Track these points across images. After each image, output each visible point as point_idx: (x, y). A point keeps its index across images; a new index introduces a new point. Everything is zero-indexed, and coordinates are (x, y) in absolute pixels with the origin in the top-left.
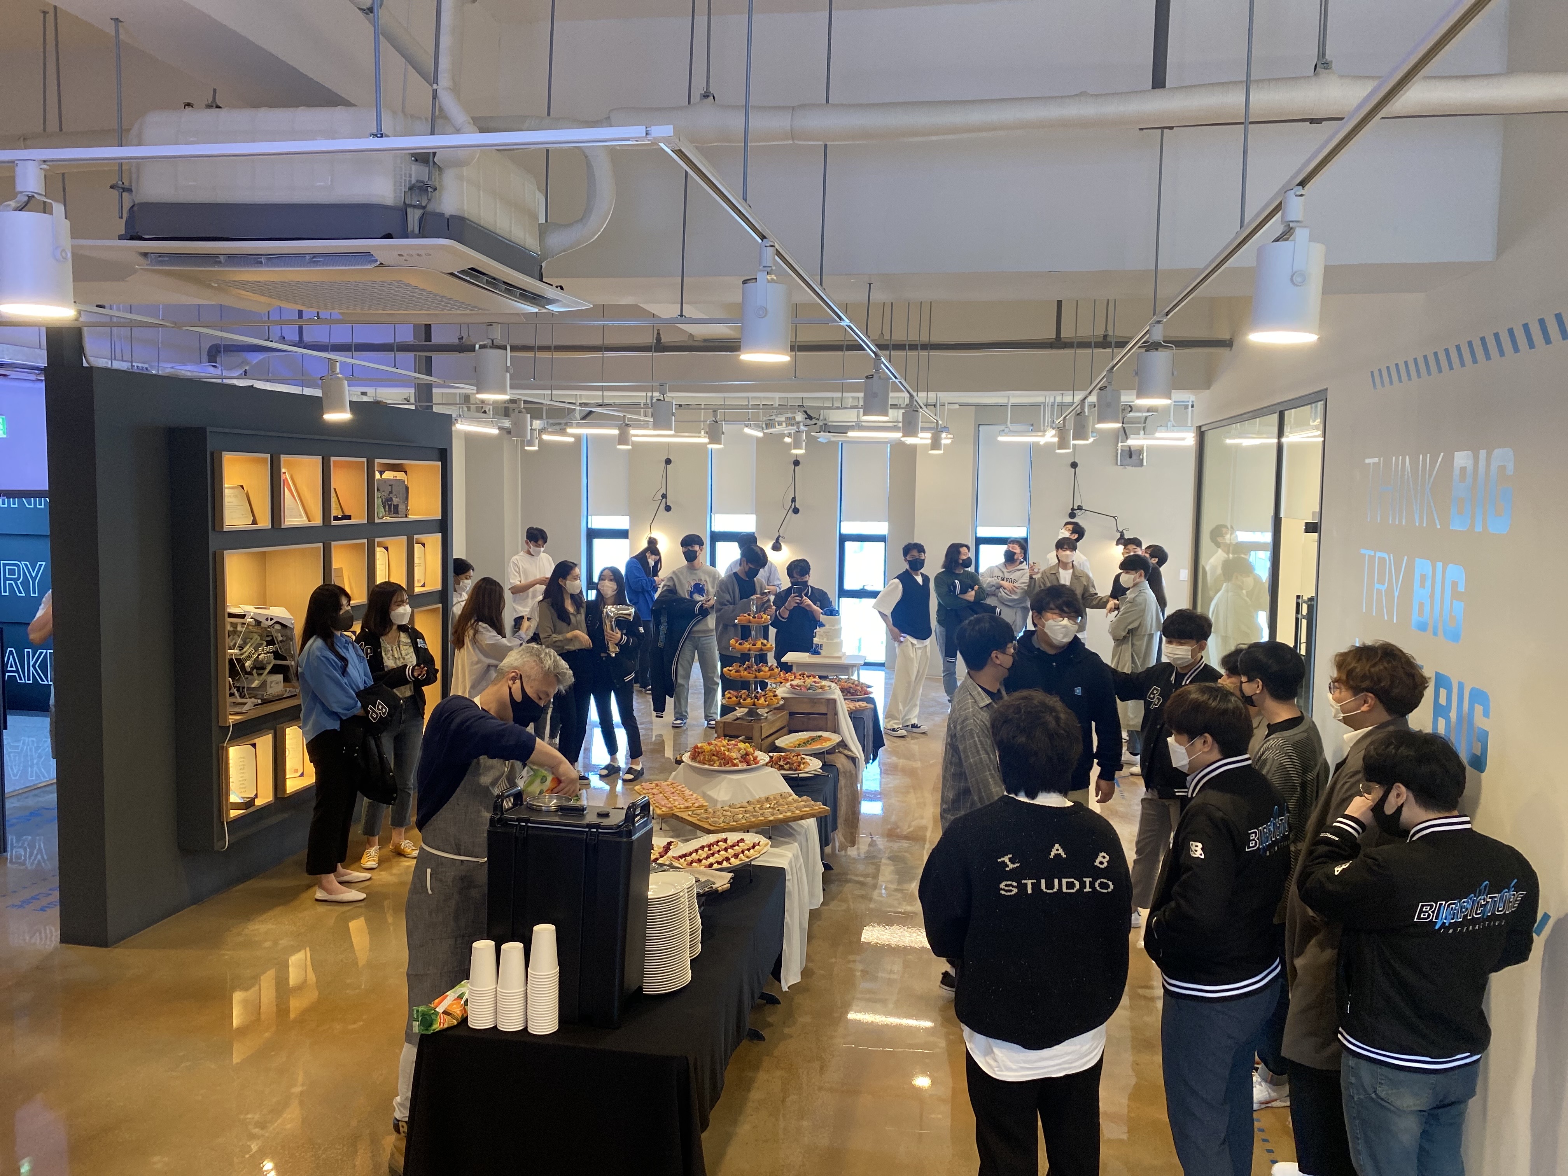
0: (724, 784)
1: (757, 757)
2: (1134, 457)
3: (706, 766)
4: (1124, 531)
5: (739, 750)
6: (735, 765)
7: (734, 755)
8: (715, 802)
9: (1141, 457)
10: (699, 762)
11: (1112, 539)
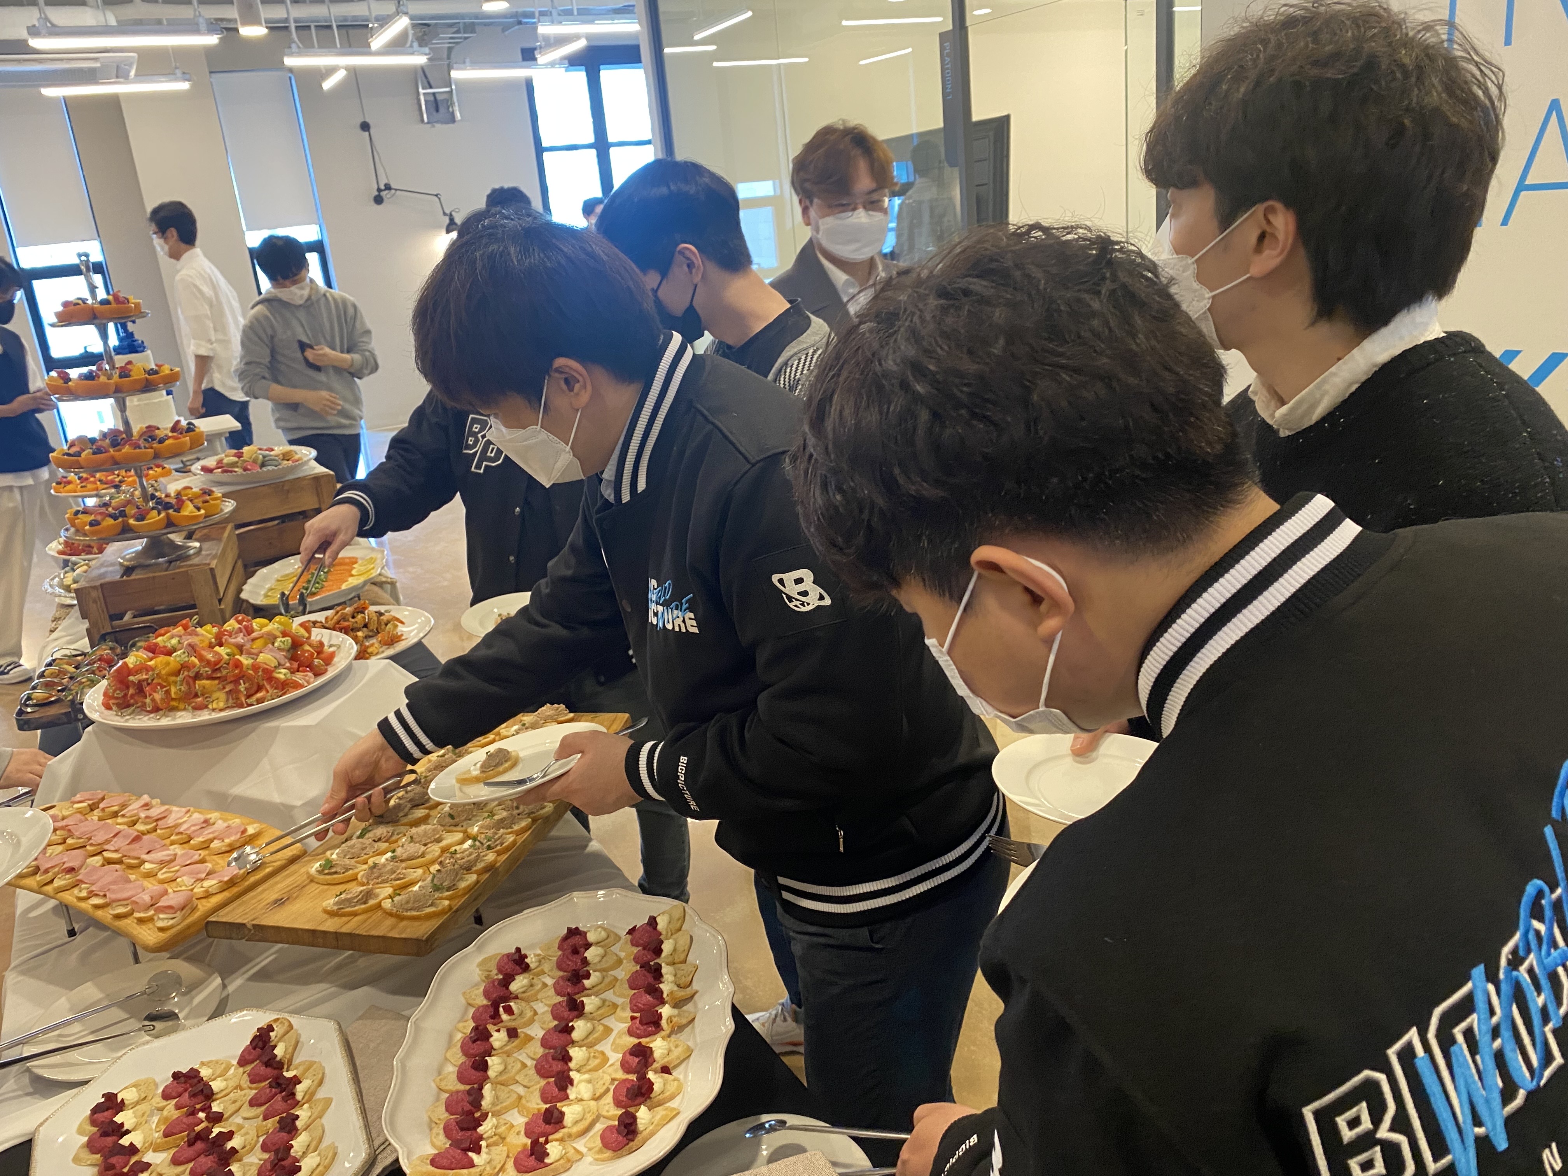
0: (279, 751)
1: (321, 644)
2: (442, 110)
3: (184, 718)
4: (453, 213)
5: (271, 638)
6: (284, 686)
7: (267, 658)
8: (281, 813)
9: (451, 110)
10: (156, 709)
11: (439, 227)
